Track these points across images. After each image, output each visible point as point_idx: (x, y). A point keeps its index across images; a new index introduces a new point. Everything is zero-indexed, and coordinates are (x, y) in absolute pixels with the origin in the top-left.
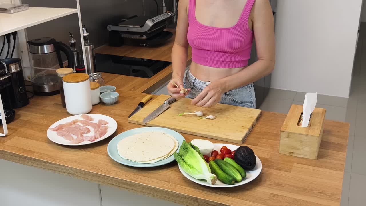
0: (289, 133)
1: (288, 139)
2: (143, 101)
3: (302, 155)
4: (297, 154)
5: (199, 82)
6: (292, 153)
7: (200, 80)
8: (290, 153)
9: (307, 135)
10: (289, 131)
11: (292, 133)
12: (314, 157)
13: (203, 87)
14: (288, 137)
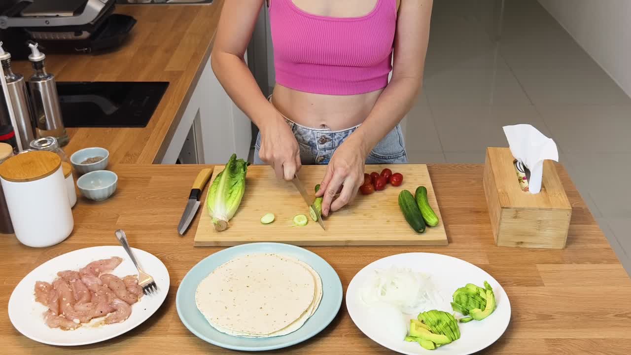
0: (518, 210)
1: (516, 221)
2: (198, 185)
3: (541, 244)
4: (531, 243)
5: (305, 130)
6: (522, 242)
7: (305, 127)
8: (518, 243)
9: (551, 209)
10: (517, 206)
11: (522, 209)
12: (561, 245)
13: (315, 139)
14: (515, 217)
